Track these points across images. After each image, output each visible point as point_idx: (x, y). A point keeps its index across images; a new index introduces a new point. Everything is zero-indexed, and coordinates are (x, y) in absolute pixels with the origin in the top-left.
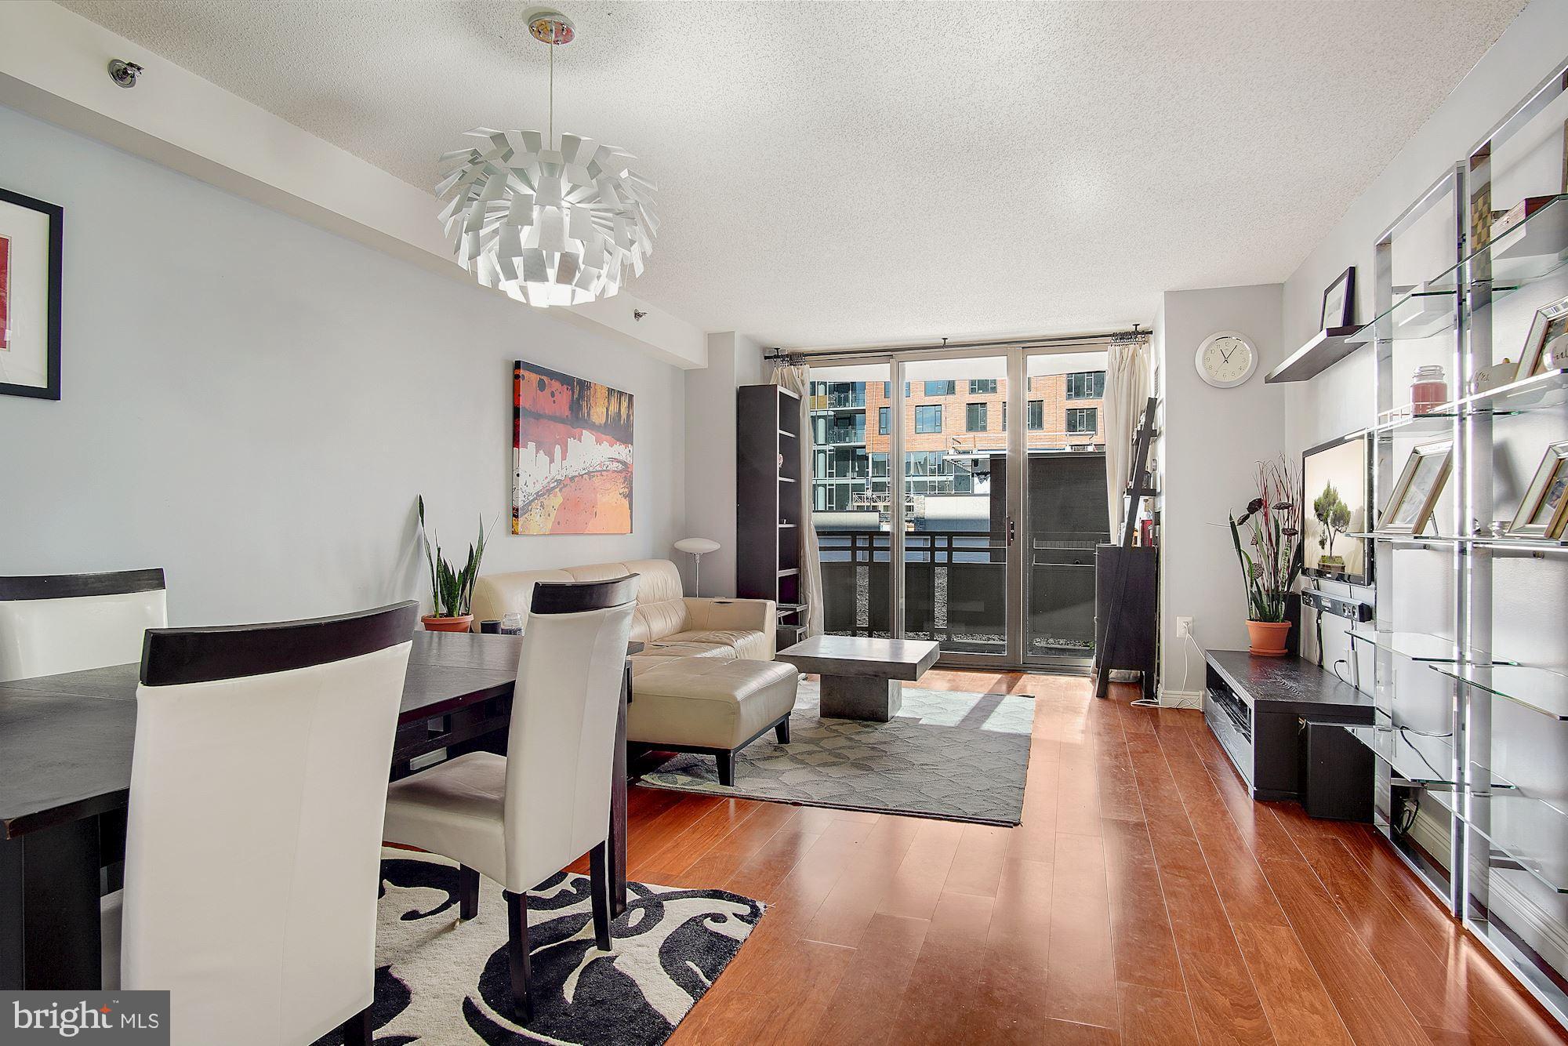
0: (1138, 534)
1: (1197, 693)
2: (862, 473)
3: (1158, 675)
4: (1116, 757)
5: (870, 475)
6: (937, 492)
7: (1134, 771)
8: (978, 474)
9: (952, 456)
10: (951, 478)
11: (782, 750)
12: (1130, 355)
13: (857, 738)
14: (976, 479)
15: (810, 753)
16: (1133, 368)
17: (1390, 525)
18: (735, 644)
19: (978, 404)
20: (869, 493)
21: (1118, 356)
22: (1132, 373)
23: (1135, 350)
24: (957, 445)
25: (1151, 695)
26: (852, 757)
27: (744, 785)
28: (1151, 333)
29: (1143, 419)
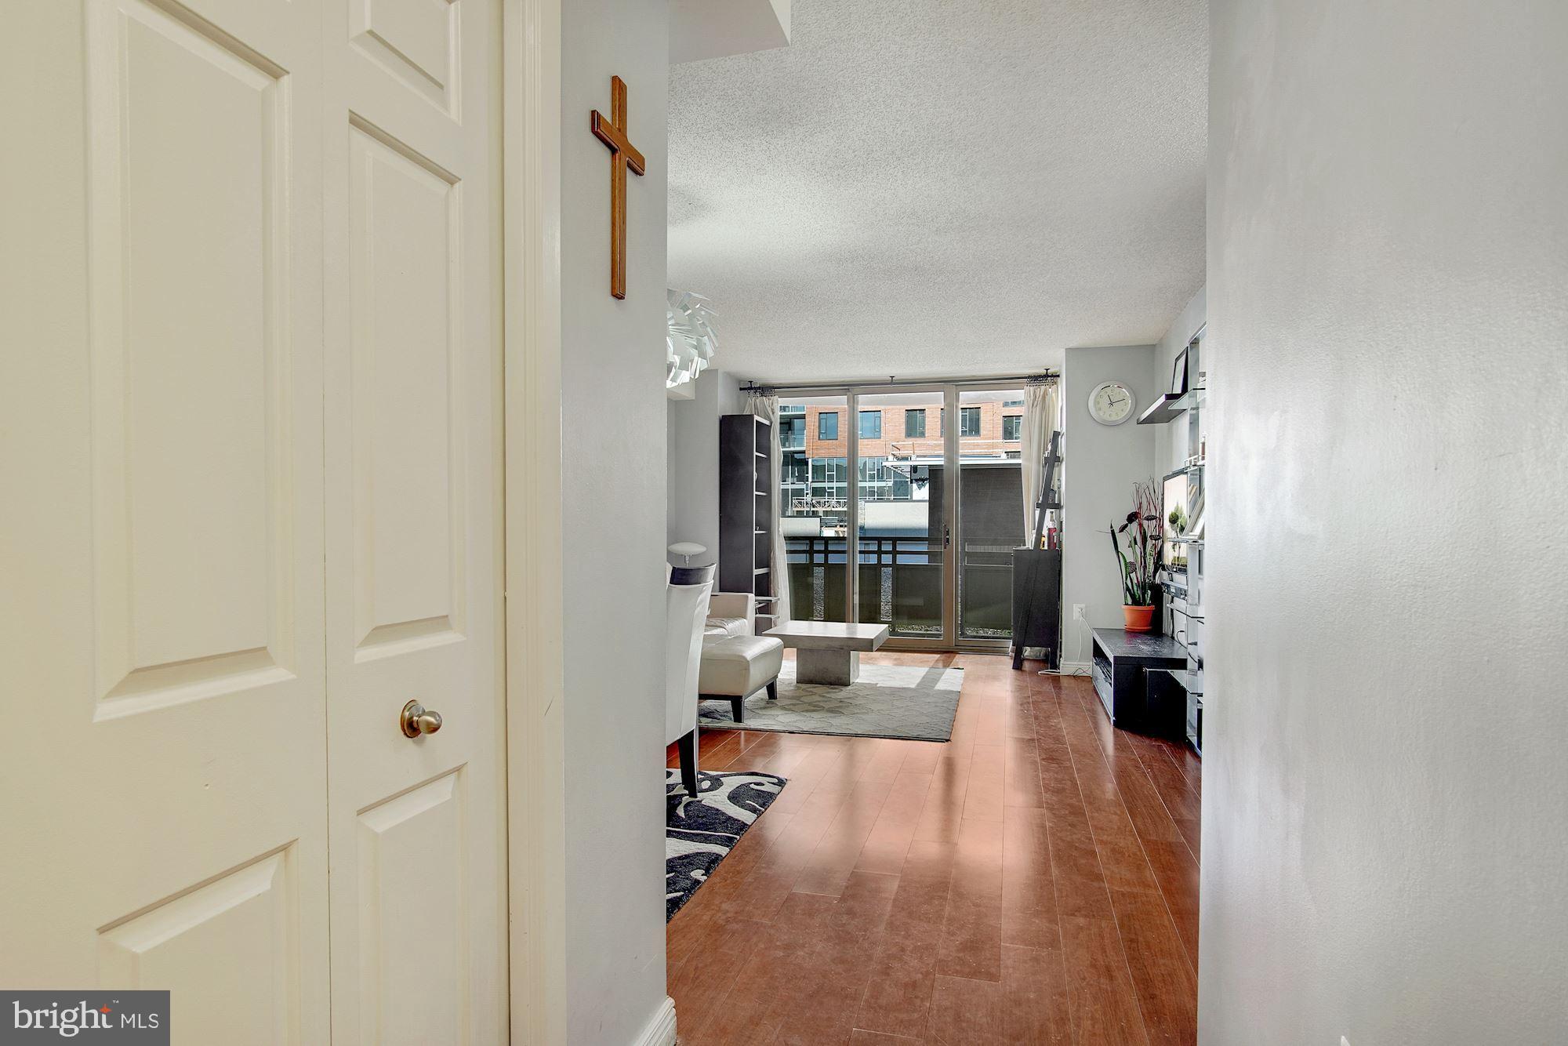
0: (1045, 539)
1: (1088, 664)
2: (802, 478)
3: (1061, 651)
4: (1021, 705)
5: (810, 479)
6: (876, 497)
7: (1033, 712)
8: (917, 480)
9: (891, 462)
10: (890, 484)
11: (773, 703)
12: (1042, 393)
13: (828, 695)
14: (915, 486)
15: (794, 705)
16: (1043, 405)
17: (1191, 534)
18: (727, 627)
19: (916, 410)
20: (809, 498)
21: (1032, 395)
22: (1043, 408)
23: (1046, 390)
24: (896, 452)
25: (1055, 666)
26: (826, 707)
27: (750, 722)
28: (1058, 376)
29: (1050, 447)
